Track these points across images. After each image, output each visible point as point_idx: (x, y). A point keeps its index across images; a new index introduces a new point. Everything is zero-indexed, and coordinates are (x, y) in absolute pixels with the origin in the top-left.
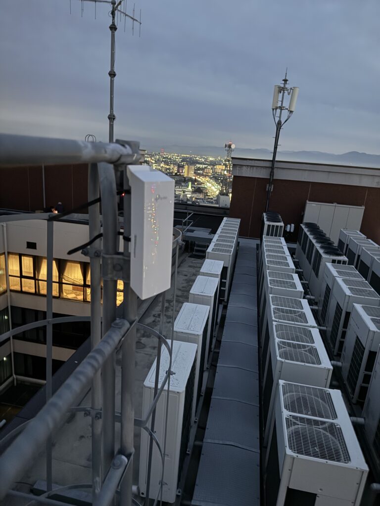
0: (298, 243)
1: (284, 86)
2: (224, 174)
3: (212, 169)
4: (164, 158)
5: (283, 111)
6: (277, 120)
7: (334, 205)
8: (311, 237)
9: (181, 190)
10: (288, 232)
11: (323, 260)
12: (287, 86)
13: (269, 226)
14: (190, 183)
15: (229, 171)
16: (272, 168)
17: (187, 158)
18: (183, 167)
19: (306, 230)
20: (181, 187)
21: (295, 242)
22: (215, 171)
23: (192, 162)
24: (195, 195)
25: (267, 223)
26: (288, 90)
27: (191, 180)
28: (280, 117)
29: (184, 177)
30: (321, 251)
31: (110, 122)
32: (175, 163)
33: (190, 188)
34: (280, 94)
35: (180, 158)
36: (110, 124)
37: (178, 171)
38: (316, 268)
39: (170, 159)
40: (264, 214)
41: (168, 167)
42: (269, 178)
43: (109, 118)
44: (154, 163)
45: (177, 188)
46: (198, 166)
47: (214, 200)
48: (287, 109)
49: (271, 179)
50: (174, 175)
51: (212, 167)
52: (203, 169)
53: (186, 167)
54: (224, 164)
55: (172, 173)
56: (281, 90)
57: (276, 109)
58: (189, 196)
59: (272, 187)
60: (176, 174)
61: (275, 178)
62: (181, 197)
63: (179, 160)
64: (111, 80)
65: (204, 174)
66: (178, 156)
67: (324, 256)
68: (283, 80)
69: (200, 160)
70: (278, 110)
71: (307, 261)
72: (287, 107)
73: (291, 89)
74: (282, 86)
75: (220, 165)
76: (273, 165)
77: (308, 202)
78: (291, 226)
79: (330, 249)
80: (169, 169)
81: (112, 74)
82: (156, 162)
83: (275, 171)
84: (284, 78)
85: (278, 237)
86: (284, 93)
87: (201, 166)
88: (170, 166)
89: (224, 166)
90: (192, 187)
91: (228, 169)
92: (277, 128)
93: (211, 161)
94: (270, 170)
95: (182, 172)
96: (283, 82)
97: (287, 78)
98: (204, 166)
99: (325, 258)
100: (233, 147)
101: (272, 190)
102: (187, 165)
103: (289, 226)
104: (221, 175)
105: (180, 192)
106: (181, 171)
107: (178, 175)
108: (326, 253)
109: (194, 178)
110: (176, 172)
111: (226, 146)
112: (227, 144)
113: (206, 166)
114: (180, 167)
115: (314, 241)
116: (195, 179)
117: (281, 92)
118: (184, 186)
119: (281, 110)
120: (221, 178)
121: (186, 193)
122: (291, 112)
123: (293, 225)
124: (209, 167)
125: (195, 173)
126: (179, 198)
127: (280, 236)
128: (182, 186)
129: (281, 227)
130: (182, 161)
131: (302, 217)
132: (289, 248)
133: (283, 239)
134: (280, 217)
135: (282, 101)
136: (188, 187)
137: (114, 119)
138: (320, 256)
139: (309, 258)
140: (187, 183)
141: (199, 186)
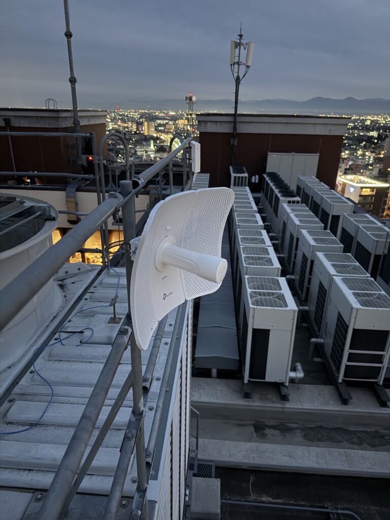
0: (262, 192)
1: (240, 41)
2: (188, 130)
3: (173, 124)
4: (120, 115)
5: (240, 66)
6: (236, 75)
7: (292, 154)
8: (271, 184)
9: (143, 150)
10: (253, 183)
11: (281, 202)
12: (242, 41)
13: (235, 177)
14: (152, 142)
15: (192, 126)
16: (235, 122)
17: (145, 114)
18: (142, 124)
19: (267, 179)
20: (142, 147)
21: (259, 192)
22: (177, 126)
23: (151, 118)
24: (158, 155)
25: (233, 175)
26: (243, 45)
27: (152, 138)
28: (238, 72)
29: (144, 136)
30: (279, 195)
31: (72, 85)
32: (133, 120)
33: (152, 147)
34: (236, 50)
35: (138, 115)
36: (72, 87)
37: (138, 129)
38: (276, 211)
39: (127, 116)
40: (231, 167)
41: (126, 125)
42: (232, 132)
43: (70, 81)
44: (110, 122)
45: (139, 148)
46: (158, 121)
47: (180, 159)
48: (244, 64)
49: (235, 133)
50: (134, 134)
51: (173, 122)
52: (164, 125)
53: (146, 124)
54: (186, 118)
55: (131, 131)
56: (238, 45)
57: (234, 65)
58: (152, 156)
59: (236, 141)
60: (135, 132)
61: (238, 132)
62: (145, 157)
63: (136, 116)
64: (68, 41)
65: (166, 130)
66: (135, 112)
67: (281, 198)
68: (238, 36)
69: (160, 115)
70: (236, 66)
71: (269, 206)
72: (244, 62)
73: (247, 44)
74: (238, 41)
75: (183, 119)
76: (235, 119)
77: (269, 153)
78: (255, 177)
79: (287, 192)
80: (127, 127)
81: (69, 35)
82: (112, 121)
83: (238, 125)
84: (239, 34)
85: (243, 187)
86: (240, 48)
87: (161, 122)
88: (128, 124)
89: (186, 121)
90: (154, 146)
91: (191, 123)
92: (236, 84)
93: (172, 116)
94: (233, 124)
95: (142, 130)
96: (239, 37)
97: (242, 34)
98: (165, 122)
99: (283, 200)
100: (194, 99)
101: (236, 144)
102: (147, 121)
103: (254, 177)
104: (184, 130)
105: (142, 153)
106: (140, 129)
107: (138, 134)
108: (283, 196)
109: (155, 135)
110: (135, 130)
111: (186, 98)
112: (188, 96)
113: (167, 121)
114: (139, 124)
115: (274, 188)
116: (157, 136)
117: (237, 48)
118: (146, 146)
119: (239, 65)
120: (184, 134)
121: (149, 153)
122: (248, 67)
123: (257, 176)
124: (170, 123)
125: (156, 130)
126: (142, 159)
127: (245, 186)
128: (144, 145)
129: (246, 177)
130: (140, 118)
131: (265, 168)
132: (254, 198)
133: (247, 188)
134: (245, 168)
135: (239, 57)
136: (150, 146)
137: (75, 82)
138: (279, 199)
139: (270, 203)
140: (149, 142)
141: (162, 144)
